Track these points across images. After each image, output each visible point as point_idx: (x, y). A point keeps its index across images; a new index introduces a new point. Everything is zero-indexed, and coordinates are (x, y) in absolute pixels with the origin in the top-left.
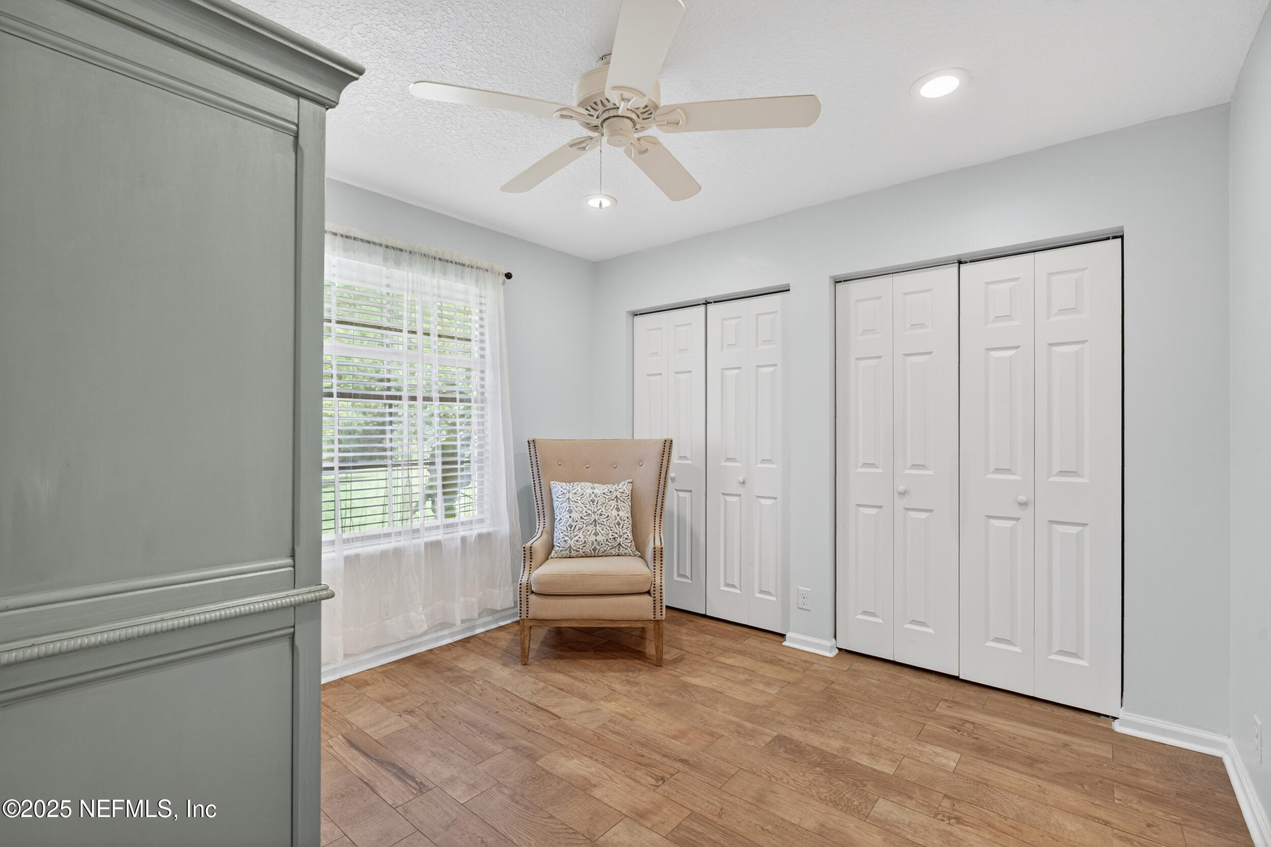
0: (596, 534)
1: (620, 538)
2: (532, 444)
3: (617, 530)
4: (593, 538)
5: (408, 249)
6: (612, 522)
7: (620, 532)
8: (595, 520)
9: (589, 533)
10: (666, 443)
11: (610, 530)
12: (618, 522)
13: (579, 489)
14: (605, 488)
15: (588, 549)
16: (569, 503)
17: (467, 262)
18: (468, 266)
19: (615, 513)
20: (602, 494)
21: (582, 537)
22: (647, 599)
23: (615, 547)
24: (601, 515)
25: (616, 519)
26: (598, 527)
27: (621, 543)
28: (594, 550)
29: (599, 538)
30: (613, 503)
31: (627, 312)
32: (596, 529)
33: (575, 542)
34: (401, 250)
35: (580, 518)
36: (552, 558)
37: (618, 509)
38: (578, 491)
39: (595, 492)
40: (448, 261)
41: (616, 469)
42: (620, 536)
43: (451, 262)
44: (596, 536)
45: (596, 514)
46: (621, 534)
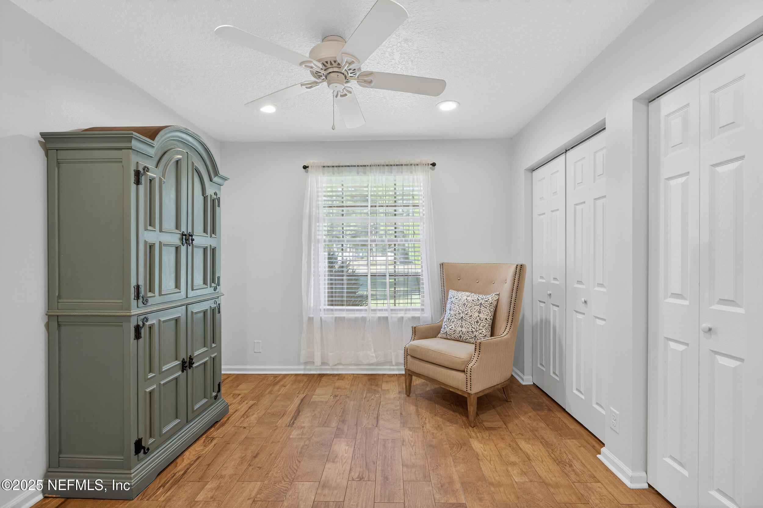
0: (462, 327)
1: (476, 332)
2: (441, 265)
3: (476, 326)
4: (460, 329)
5: (369, 165)
6: (473, 321)
7: (477, 327)
8: (462, 318)
9: (458, 325)
10: (518, 266)
11: (470, 325)
12: (478, 321)
13: (460, 296)
14: (475, 297)
15: (457, 336)
16: (451, 304)
17: (404, 163)
18: (405, 165)
19: (477, 314)
20: (472, 301)
21: (454, 327)
22: (461, 375)
23: (473, 338)
24: (467, 314)
25: (476, 318)
26: (463, 322)
27: (477, 336)
28: (460, 337)
29: (464, 330)
30: (477, 308)
31: (525, 170)
32: (462, 324)
33: (449, 329)
34: (365, 166)
35: (454, 315)
36: (438, 337)
37: (479, 312)
38: (459, 297)
39: (468, 299)
40: (392, 165)
41: (478, 283)
42: (476, 331)
43: (394, 165)
44: (462, 328)
45: (464, 313)
46: (478, 330)
